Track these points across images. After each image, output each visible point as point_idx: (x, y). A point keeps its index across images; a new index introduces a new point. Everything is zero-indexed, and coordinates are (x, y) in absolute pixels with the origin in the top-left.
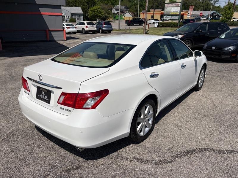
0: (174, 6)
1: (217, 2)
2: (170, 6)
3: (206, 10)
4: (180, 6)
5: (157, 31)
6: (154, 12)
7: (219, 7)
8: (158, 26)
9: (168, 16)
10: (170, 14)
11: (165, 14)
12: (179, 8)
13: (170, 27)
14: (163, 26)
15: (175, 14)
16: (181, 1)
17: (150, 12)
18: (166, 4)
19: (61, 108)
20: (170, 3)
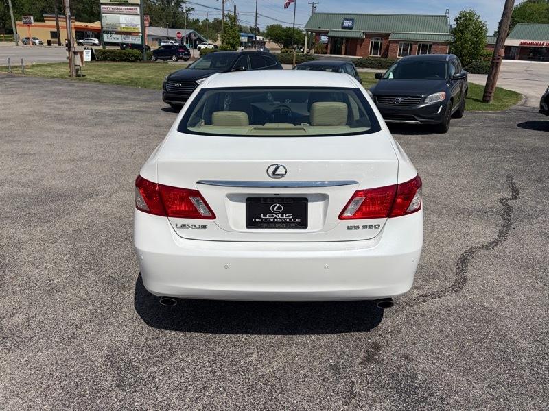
0: (125, 11)
1: (191, 12)
2: (116, 11)
3: (173, 26)
4: (139, 13)
5: (104, 70)
6: (57, 24)
7: (197, 21)
8: (93, 58)
9: (114, 36)
10: (119, 29)
11: (104, 29)
12: (138, 18)
13: (125, 60)
14: (105, 59)
15: (129, 30)
16: (139, 3)
17: (44, 21)
18: (102, 6)
19: (349, 228)
20: (113, 5)
